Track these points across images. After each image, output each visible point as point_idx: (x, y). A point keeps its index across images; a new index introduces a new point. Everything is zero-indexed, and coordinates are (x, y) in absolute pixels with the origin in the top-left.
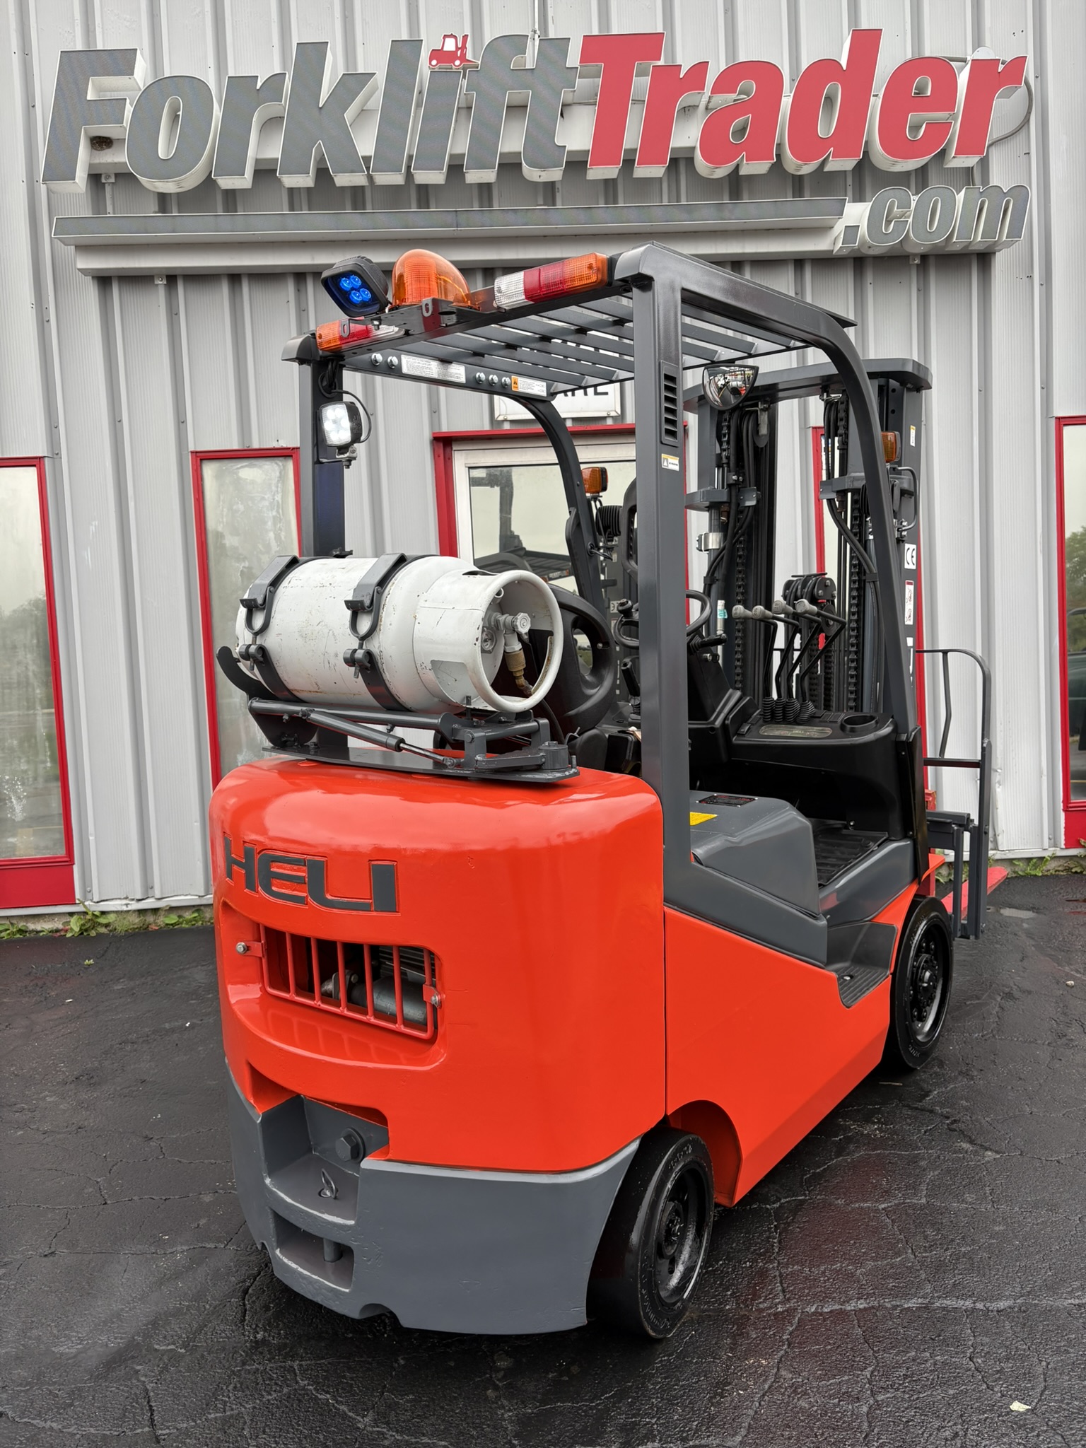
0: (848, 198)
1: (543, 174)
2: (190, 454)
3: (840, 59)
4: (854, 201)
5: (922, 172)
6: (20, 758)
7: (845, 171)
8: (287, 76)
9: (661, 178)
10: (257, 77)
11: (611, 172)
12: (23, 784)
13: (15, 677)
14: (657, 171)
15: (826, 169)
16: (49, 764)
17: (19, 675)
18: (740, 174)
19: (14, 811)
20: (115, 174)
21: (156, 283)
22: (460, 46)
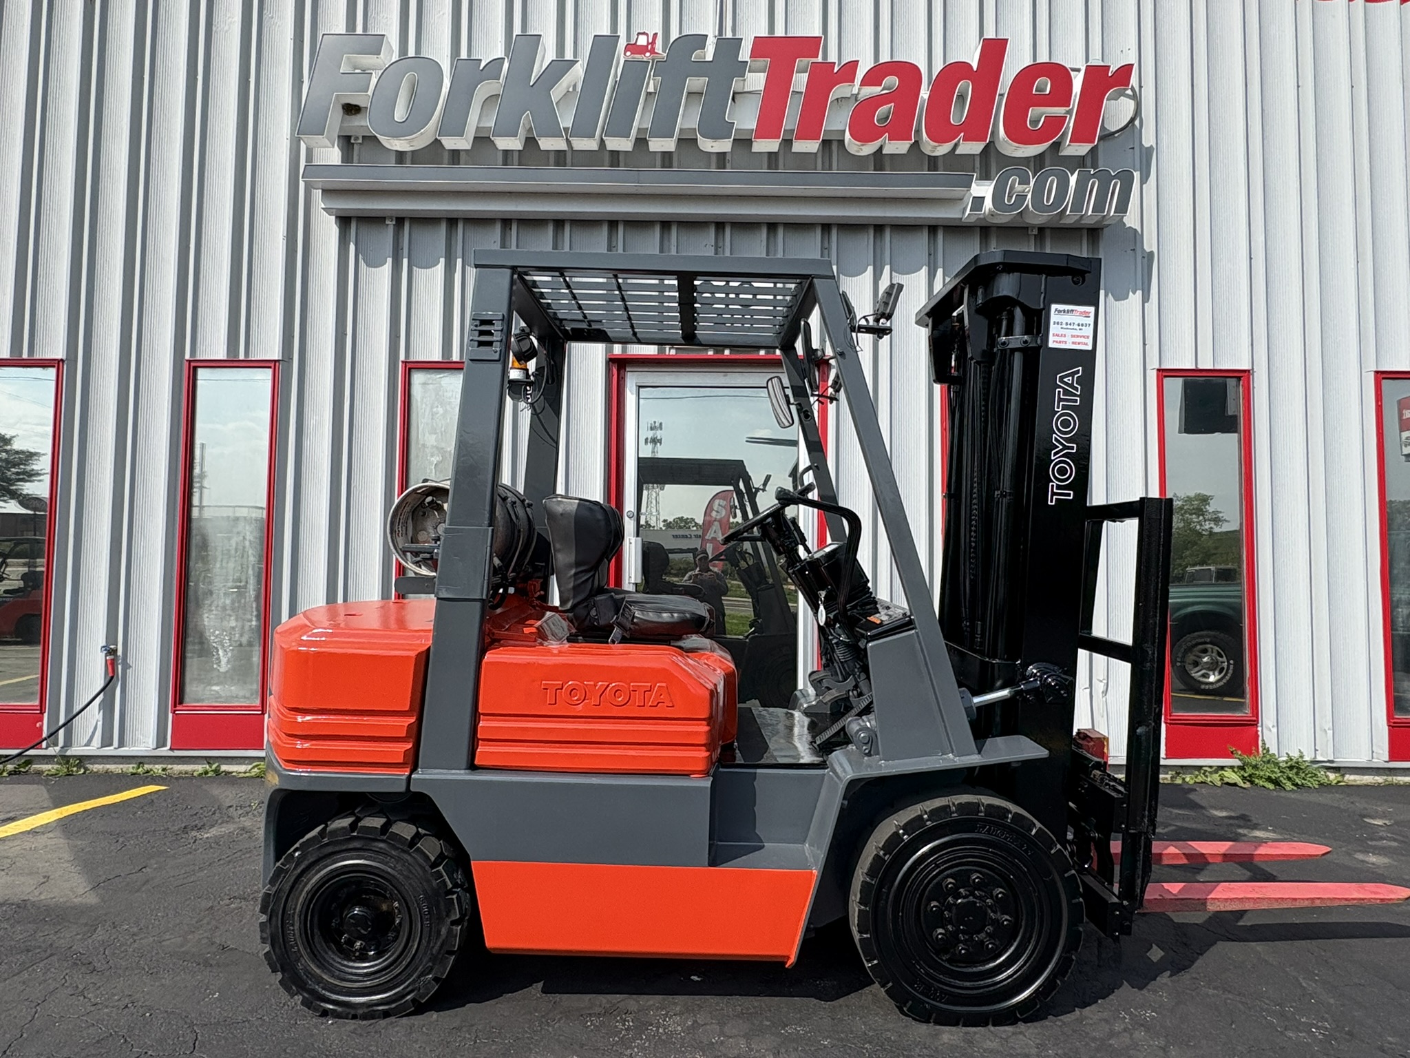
0: (975, 175)
1: (714, 144)
2: (400, 363)
3: (973, 61)
4: (980, 180)
5: (1040, 158)
6: (230, 616)
7: (974, 155)
8: (506, 60)
9: (816, 154)
10: (481, 60)
11: (772, 145)
12: (230, 640)
13: (234, 545)
14: (812, 146)
15: (956, 153)
16: (254, 623)
17: (237, 544)
18: (884, 152)
19: (220, 662)
20: (363, 137)
21: (387, 222)
22: (650, 41)
